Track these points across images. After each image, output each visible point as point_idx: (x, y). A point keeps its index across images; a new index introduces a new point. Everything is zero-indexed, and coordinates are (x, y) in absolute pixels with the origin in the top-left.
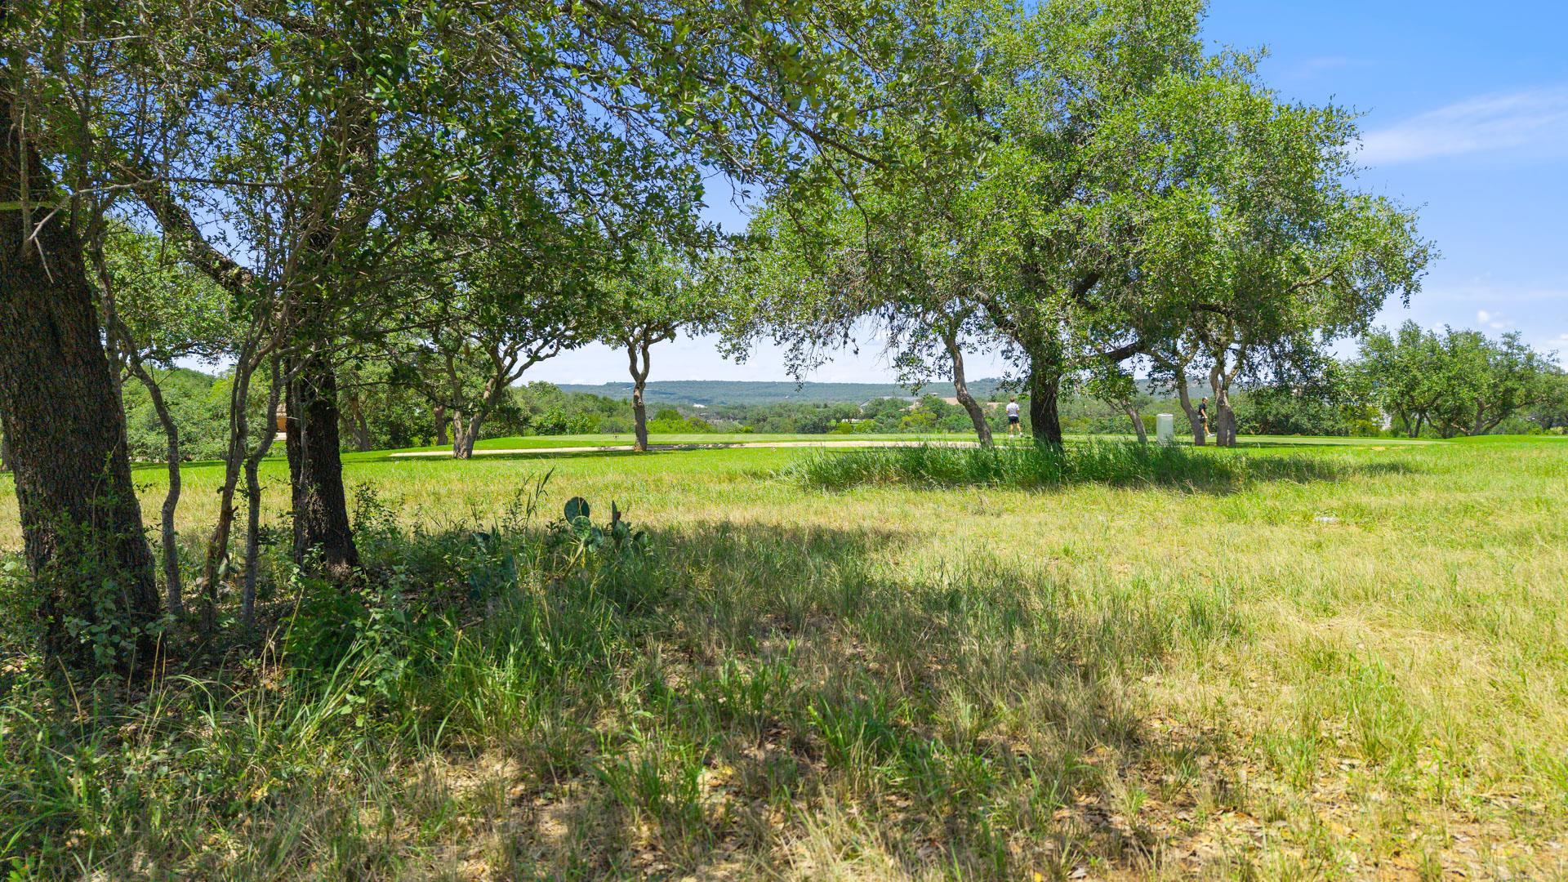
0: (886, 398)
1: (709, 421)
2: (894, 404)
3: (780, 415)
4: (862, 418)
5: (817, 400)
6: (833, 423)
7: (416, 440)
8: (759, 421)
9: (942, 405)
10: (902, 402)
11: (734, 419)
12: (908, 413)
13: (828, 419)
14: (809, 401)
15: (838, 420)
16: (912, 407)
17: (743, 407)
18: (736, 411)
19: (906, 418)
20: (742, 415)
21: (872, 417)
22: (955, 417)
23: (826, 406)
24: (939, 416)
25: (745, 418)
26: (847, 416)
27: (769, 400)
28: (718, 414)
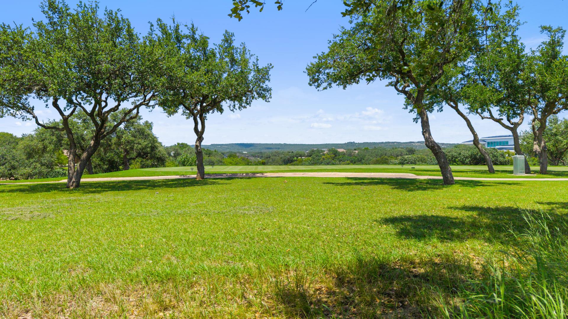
0: (315, 149)
1: (249, 158)
2: (319, 151)
3: (275, 156)
4: (306, 157)
5: (289, 150)
6: (295, 158)
7: (121, 167)
8: (267, 158)
9: (337, 152)
10: (321, 151)
11: (258, 157)
12: (324, 155)
13: (293, 157)
14: (286, 150)
15: (297, 157)
16: (325, 152)
17: (261, 153)
18: (259, 154)
19: (323, 157)
20: (261, 156)
21: (310, 156)
22: (342, 156)
23: (292, 152)
24: (336, 156)
25: (262, 157)
26: (301, 156)
27: (270, 150)
28: (252, 155)
